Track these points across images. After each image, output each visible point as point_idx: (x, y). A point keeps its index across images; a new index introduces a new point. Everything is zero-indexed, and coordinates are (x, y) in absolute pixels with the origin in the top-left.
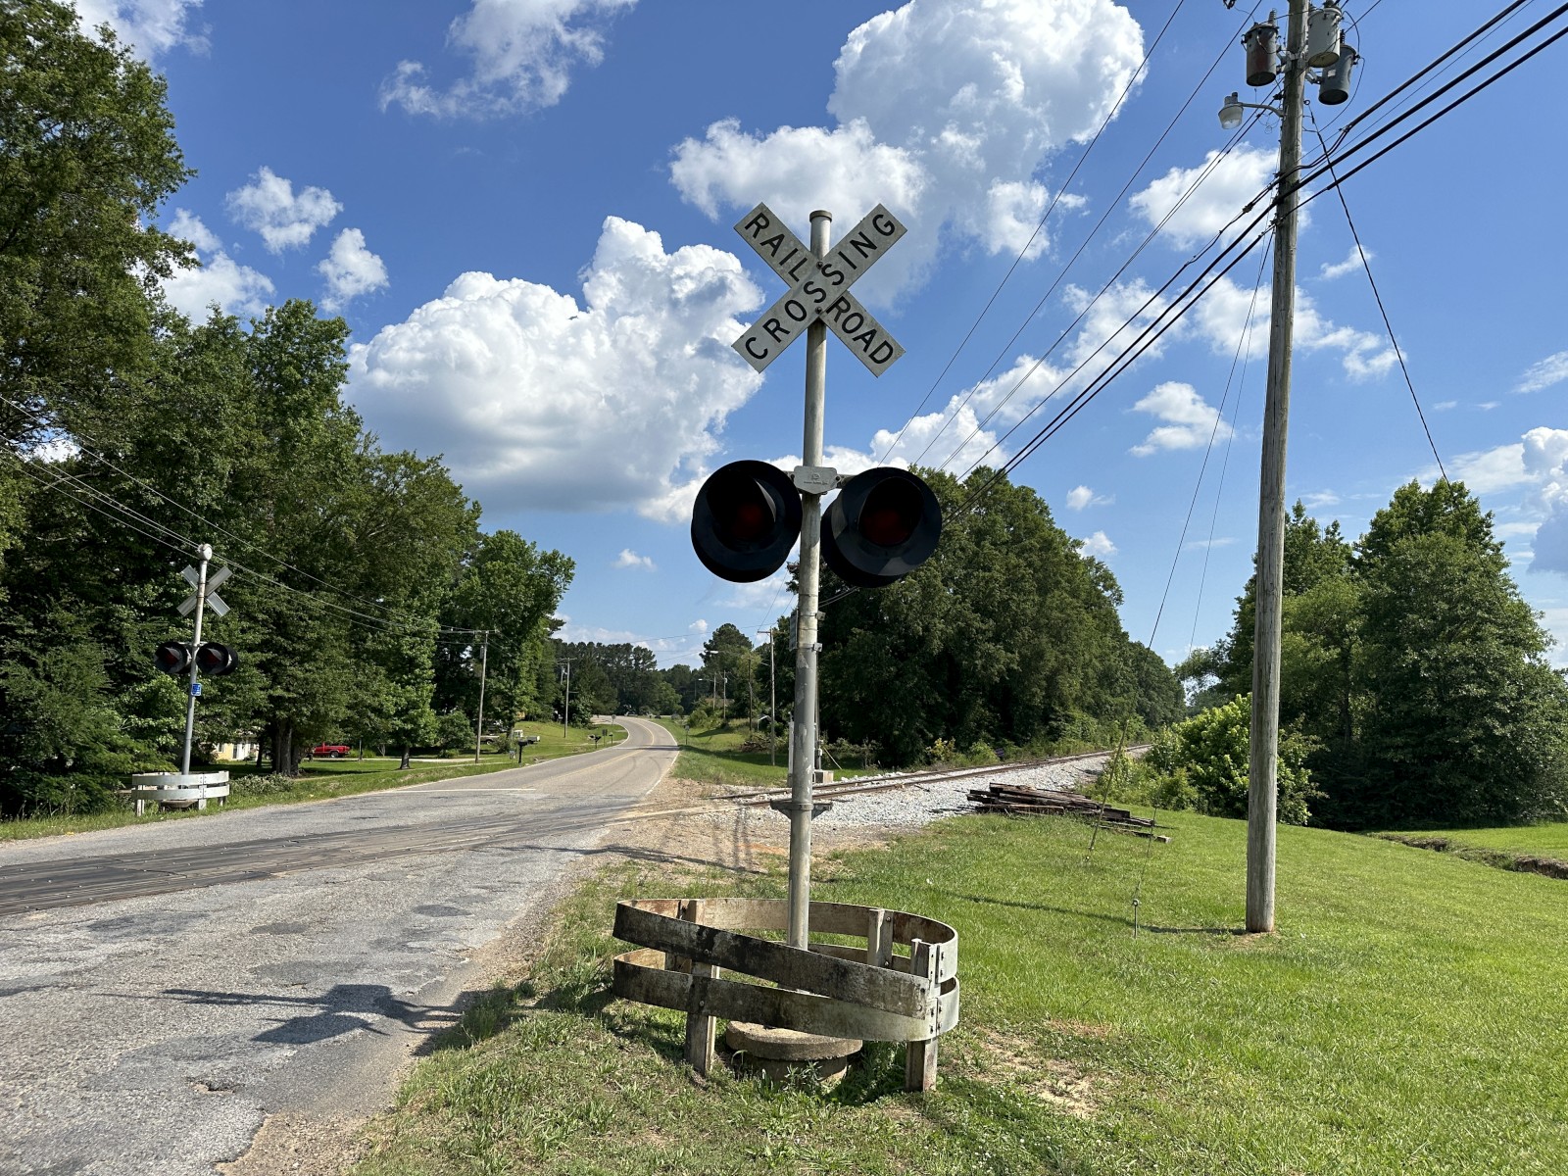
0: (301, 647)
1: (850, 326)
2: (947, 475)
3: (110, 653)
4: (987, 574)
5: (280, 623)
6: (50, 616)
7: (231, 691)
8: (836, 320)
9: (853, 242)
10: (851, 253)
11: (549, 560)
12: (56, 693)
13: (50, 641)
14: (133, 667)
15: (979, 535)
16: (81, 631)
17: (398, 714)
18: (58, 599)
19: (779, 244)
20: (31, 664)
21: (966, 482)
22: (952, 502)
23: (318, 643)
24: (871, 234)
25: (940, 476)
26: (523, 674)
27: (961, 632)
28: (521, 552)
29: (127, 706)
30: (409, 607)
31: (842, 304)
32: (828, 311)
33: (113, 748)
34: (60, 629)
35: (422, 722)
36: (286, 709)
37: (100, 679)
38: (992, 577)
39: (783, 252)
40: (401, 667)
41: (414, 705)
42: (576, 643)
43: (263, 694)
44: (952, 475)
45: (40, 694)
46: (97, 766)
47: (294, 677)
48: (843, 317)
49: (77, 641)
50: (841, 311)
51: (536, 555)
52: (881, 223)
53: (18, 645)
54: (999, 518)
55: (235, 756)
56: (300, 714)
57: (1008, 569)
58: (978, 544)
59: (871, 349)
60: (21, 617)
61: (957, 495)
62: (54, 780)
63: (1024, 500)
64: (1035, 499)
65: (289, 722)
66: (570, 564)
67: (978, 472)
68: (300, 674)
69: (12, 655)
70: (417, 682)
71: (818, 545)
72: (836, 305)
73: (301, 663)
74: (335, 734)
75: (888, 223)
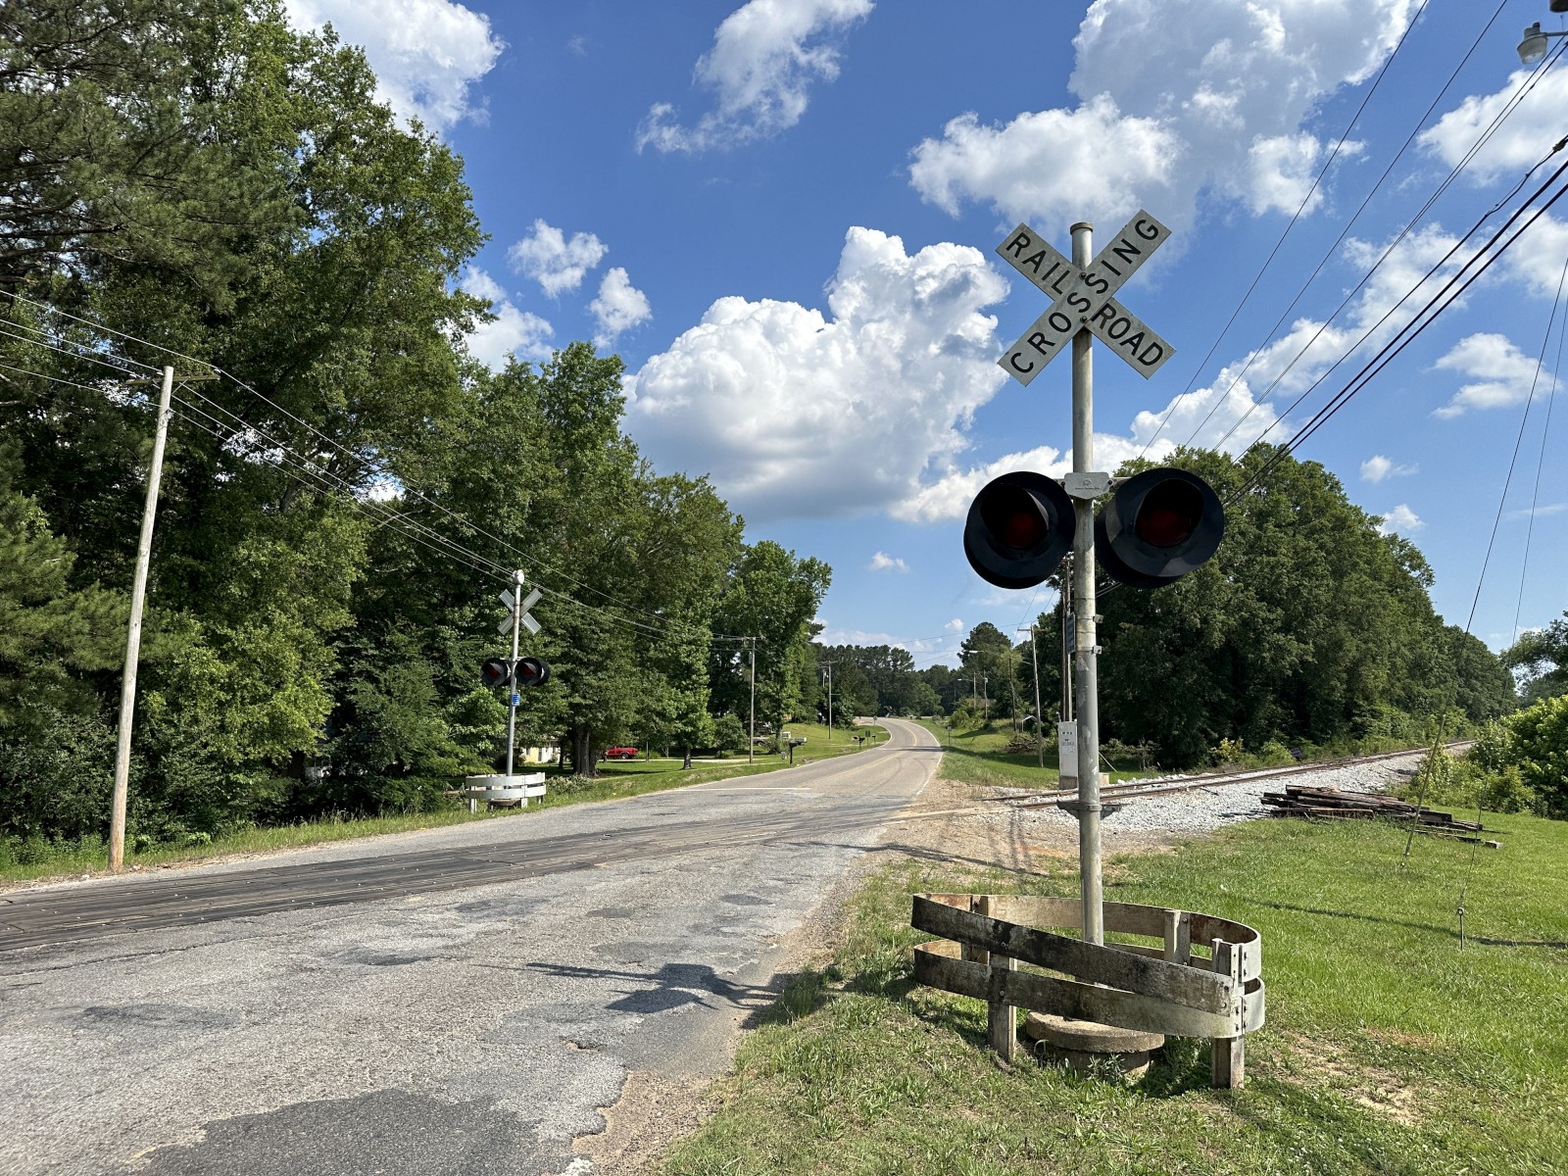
0: (594, 658)
1: (1116, 331)
2: (1221, 455)
3: (435, 669)
4: (1272, 559)
5: (576, 637)
6: (388, 638)
7: (537, 700)
8: (1102, 327)
9: (1116, 250)
10: (1115, 261)
11: (807, 567)
12: (395, 706)
13: (389, 660)
14: (456, 681)
15: (1261, 517)
16: (414, 650)
17: (680, 717)
18: (394, 623)
19: (1040, 261)
20: (374, 680)
21: (1243, 461)
22: (1227, 483)
23: (609, 654)
24: (1134, 239)
25: (1213, 456)
26: (788, 677)
27: (1245, 623)
28: (781, 561)
29: (452, 715)
30: (684, 618)
31: (1106, 311)
32: (1093, 319)
33: (442, 754)
34: (397, 649)
35: (700, 724)
36: (584, 715)
37: (430, 692)
38: (1278, 562)
39: (1045, 268)
40: (679, 673)
41: (692, 709)
42: (835, 646)
43: (564, 702)
44: (1225, 455)
45: (383, 707)
46: (429, 770)
47: (590, 686)
48: (1109, 323)
49: (410, 659)
50: (1106, 317)
51: (795, 563)
52: (1143, 228)
53: (364, 664)
54: (1284, 497)
55: (540, 759)
56: (596, 719)
57: (1296, 553)
58: (1259, 527)
59: (1139, 352)
60: (365, 640)
61: (1232, 475)
62: (397, 783)
63: (1311, 476)
64: (1323, 475)
65: (587, 726)
66: (827, 570)
67: (1255, 449)
68: (594, 683)
69: (360, 674)
70: (694, 687)
71: (1093, 549)
72: (1101, 312)
73: (595, 672)
74: (627, 738)
75: (1152, 227)
